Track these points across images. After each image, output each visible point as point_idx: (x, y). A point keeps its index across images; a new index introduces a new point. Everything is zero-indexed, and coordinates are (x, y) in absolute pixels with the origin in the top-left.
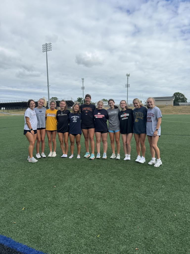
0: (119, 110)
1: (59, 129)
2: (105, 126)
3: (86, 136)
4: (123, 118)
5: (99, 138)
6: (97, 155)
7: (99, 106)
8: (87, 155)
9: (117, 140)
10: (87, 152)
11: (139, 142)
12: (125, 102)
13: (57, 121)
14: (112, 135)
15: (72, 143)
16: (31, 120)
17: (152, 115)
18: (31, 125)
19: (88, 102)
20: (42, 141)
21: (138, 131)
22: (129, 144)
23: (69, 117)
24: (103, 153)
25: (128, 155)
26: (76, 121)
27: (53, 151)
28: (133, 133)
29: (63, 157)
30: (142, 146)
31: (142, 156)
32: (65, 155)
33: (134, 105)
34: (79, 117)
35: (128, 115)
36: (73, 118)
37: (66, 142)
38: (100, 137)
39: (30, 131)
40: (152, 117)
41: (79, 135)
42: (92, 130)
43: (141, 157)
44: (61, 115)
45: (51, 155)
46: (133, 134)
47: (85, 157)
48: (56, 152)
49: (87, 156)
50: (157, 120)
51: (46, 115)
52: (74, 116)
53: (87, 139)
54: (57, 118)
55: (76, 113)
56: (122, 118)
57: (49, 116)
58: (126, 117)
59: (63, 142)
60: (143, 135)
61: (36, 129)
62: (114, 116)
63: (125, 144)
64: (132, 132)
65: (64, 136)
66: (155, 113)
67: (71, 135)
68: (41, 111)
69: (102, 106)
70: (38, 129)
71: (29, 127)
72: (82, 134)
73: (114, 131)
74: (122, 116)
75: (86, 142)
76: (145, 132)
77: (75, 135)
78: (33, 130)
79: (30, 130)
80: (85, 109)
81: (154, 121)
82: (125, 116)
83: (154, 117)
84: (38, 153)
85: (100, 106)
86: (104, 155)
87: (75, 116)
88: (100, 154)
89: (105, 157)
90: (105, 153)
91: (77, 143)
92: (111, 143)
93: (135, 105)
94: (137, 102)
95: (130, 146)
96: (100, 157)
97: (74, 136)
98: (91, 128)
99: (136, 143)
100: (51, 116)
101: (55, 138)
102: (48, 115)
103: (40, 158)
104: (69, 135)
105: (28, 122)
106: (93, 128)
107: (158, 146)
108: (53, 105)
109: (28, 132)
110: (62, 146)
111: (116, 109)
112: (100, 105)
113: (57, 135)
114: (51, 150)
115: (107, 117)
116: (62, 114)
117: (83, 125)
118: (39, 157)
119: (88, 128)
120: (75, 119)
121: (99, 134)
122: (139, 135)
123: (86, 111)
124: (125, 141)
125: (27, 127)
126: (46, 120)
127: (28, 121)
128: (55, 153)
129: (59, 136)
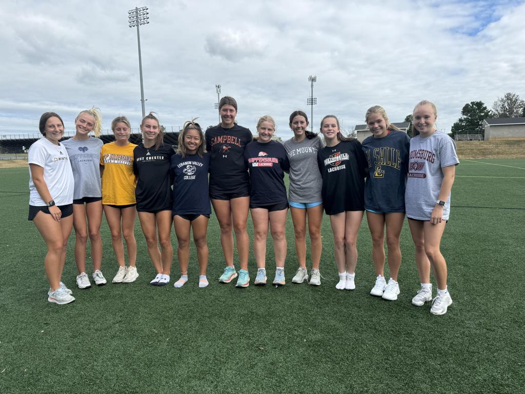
0: (320, 142)
1: (141, 202)
2: (280, 190)
3: (225, 221)
4: (332, 167)
5: (263, 226)
6: (258, 273)
7: (263, 131)
8: (230, 273)
9: (314, 229)
10: (226, 264)
11: (381, 236)
12: (336, 121)
13: (136, 177)
14: (300, 215)
15: (182, 242)
16: (50, 176)
17: (426, 155)
18: (49, 189)
19: (230, 121)
20: (91, 237)
21: (384, 206)
22: (353, 244)
23: (173, 166)
24: (276, 269)
25: (350, 275)
26: (194, 177)
27: (128, 265)
28: (363, 209)
29: (156, 284)
30: (391, 248)
31: (391, 279)
32: (163, 278)
33: (371, 127)
34: (201, 165)
35: (346, 157)
36: (185, 167)
37: (164, 241)
38: (266, 221)
39: (46, 210)
40: (427, 163)
41: (202, 217)
42: (243, 202)
43: (387, 283)
44: (145, 159)
45: (123, 276)
46: (363, 214)
47: (222, 283)
48: (137, 267)
49: (226, 277)
50: (441, 172)
51: (102, 159)
52: (186, 163)
53: (228, 229)
54: (136, 168)
55: (194, 153)
56: (330, 166)
57: (112, 161)
58: (341, 165)
59: (154, 238)
60: (395, 217)
61: (71, 202)
62: (305, 161)
63: (343, 244)
64: (361, 208)
65: (157, 222)
66: (436, 151)
67: (178, 218)
68: (84, 149)
69: (270, 132)
70: (76, 201)
71: (43, 197)
72: (213, 215)
73: (305, 204)
74: (327, 162)
75: (225, 238)
76: (402, 209)
77: (191, 217)
78: (56, 205)
79: (47, 207)
80: (220, 139)
81: (433, 175)
82: (338, 160)
83: (433, 163)
84: (84, 273)
85: (267, 133)
86: (277, 272)
87: (190, 163)
88: (265, 272)
89: (280, 279)
90: (280, 268)
91: (196, 240)
92: (297, 237)
93: (373, 128)
94: (380, 117)
95: (354, 251)
96: (266, 278)
97: (188, 221)
98: (239, 195)
99: (374, 240)
100: (116, 162)
101: (130, 228)
102: (108, 158)
103: (87, 288)
104: (172, 218)
105: (38, 180)
106: (244, 196)
107: (442, 253)
108: (123, 131)
109: (41, 213)
110: (152, 251)
111: (312, 141)
112: (264, 129)
113: (137, 221)
114: (122, 261)
115: (285, 164)
116: (149, 156)
117: (215, 187)
118: (84, 286)
119: (229, 197)
120: (189, 169)
121: (261, 213)
122: (384, 215)
123: (224, 147)
124: (341, 235)
125: (37, 196)
126: (101, 177)
127: (40, 178)
128: (135, 269)
129: (142, 223)
